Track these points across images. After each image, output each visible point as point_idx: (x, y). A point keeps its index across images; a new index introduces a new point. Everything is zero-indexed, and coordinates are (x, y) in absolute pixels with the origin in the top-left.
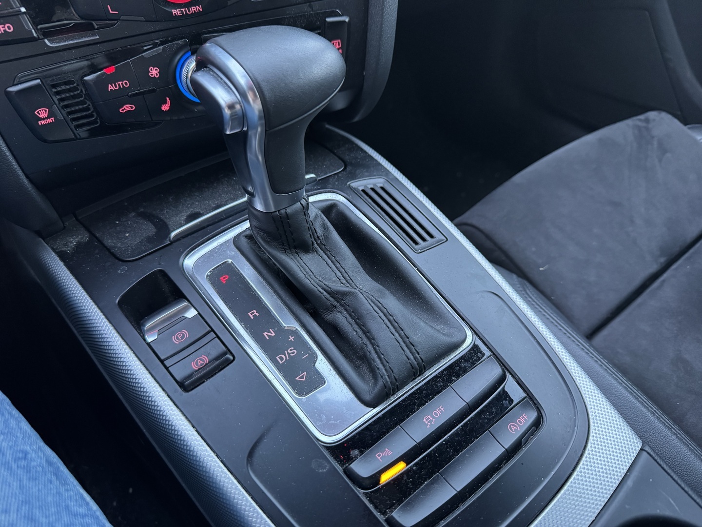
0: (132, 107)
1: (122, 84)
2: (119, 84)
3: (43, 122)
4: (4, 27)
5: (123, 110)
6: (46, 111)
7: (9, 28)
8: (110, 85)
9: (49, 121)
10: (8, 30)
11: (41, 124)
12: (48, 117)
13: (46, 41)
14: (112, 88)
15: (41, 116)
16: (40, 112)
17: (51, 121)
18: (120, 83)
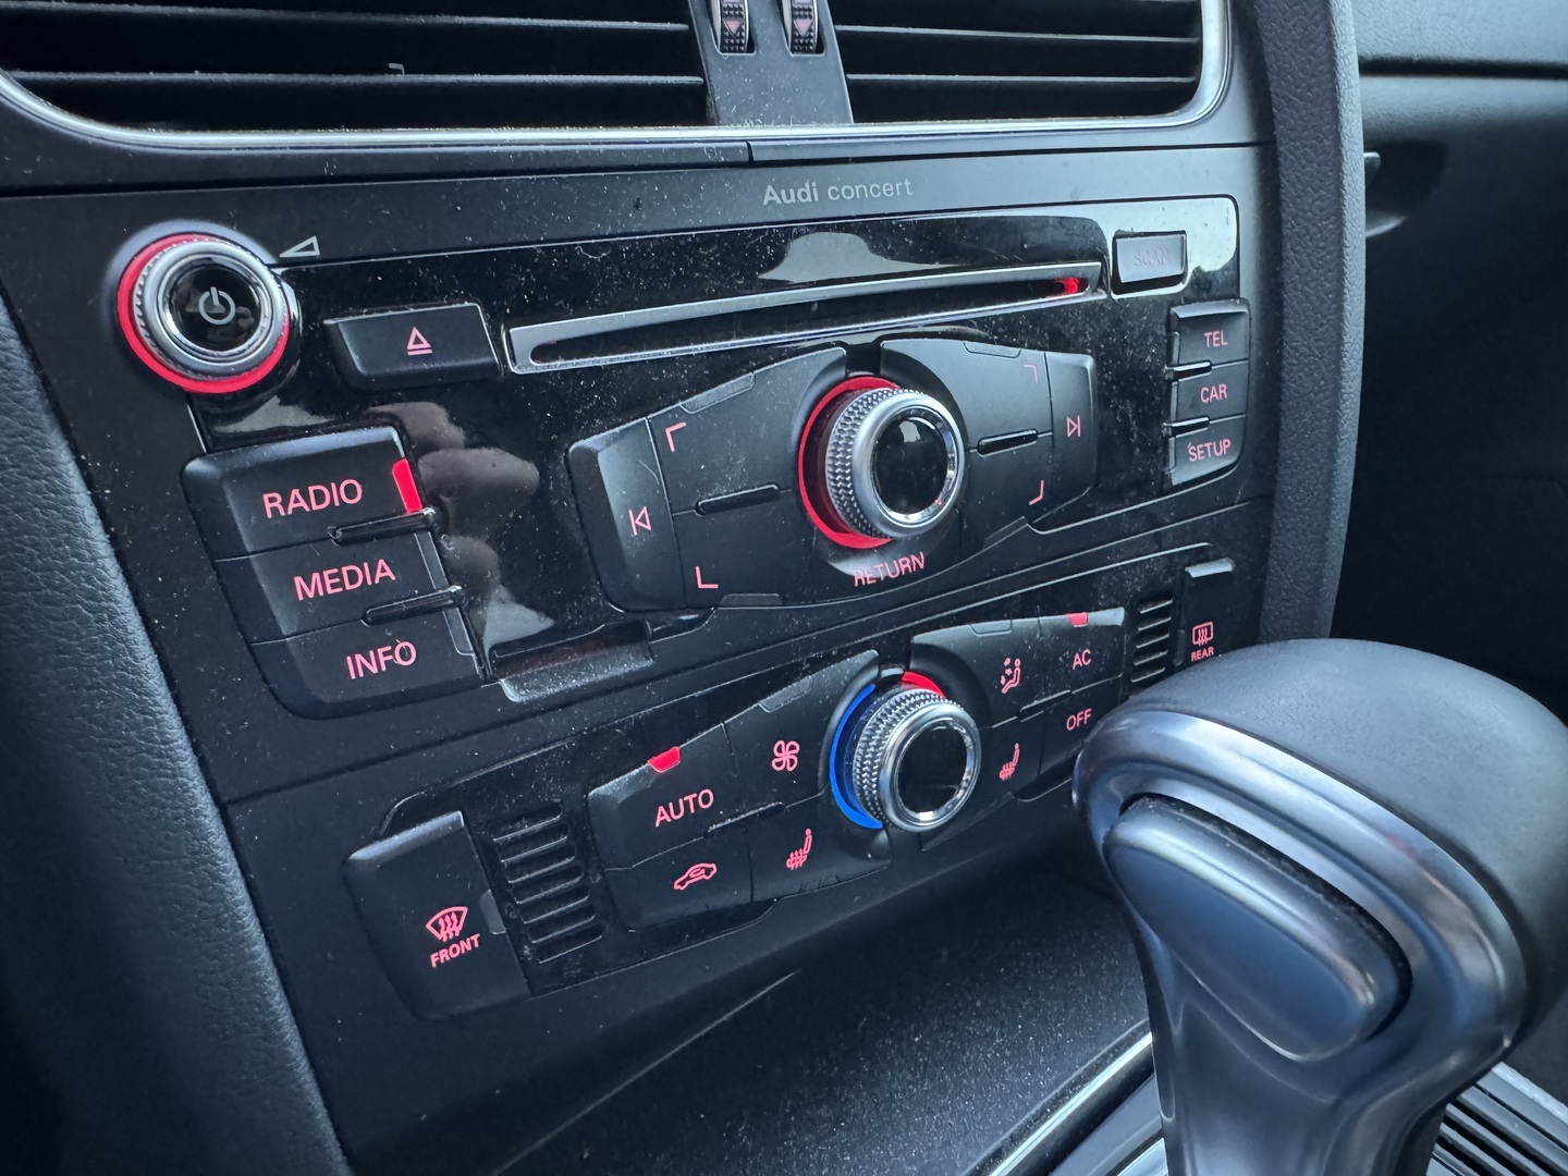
0: (708, 871)
1: (695, 800)
2: (686, 804)
3: (444, 955)
4: (391, 652)
5: (682, 884)
6: (459, 914)
7: (405, 654)
8: (661, 809)
9: (465, 946)
10: (400, 661)
11: (438, 963)
12: (464, 935)
13: (503, 682)
14: (666, 817)
15: (442, 936)
16: (441, 922)
17: (469, 948)
18: (690, 798)
